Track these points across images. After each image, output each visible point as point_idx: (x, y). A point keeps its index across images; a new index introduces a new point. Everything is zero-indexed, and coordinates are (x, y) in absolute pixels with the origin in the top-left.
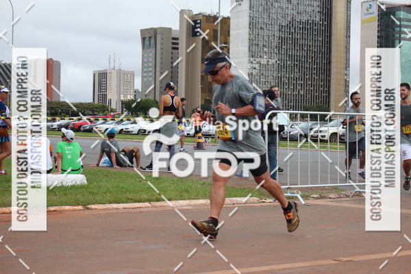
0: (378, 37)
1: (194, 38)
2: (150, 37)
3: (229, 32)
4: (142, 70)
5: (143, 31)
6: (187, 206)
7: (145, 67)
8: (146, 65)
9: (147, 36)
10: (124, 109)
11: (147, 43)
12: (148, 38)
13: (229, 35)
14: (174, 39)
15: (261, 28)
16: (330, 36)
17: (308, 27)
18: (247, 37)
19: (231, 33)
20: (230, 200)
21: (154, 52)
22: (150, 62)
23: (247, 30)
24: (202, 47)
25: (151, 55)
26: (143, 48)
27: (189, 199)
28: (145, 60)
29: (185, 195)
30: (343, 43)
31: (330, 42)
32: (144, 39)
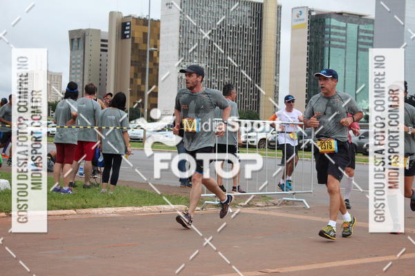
0: (308, 44)
1: (124, 40)
2: (78, 39)
3: (159, 35)
4: (70, 71)
5: (71, 33)
6: (113, 213)
7: (73, 69)
8: (73, 67)
9: (76, 37)
10: (51, 111)
11: (75, 44)
12: (76, 40)
13: (159, 38)
14: (102, 40)
15: (191, 32)
16: (261, 41)
17: (238, 32)
18: (176, 41)
19: (161, 36)
20: (157, 208)
21: (82, 53)
22: (79, 64)
23: (177, 33)
24: (132, 49)
25: (79, 56)
26: (71, 49)
27: (116, 206)
28: (74, 62)
29: (112, 202)
30: (274, 49)
31: (260, 48)
32: (72, 40)
